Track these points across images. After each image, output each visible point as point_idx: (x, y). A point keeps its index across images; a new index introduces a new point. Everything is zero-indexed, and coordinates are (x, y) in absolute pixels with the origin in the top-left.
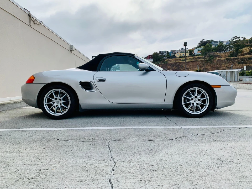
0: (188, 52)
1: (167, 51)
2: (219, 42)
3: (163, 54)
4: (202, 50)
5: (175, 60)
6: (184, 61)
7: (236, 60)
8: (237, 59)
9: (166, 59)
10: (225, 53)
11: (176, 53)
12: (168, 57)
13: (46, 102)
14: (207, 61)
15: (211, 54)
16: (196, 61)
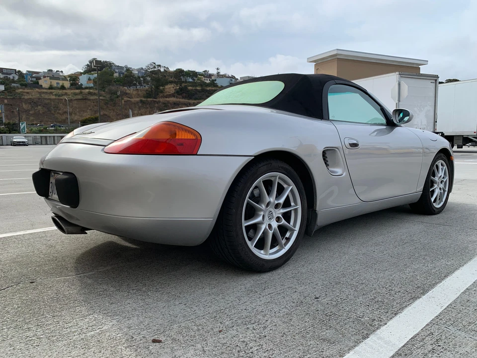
0: (68, 79)
1: (19, 71)
2: (125, 69)
3: (9, 76)
4: (95, 78)
5: (40, 93)
6: (59, 96)
7: (156, 105)
8: (157, 104)
9: (18, 88)
10: (138, 89)
11: (42, 77)
12: (22, 85)
14: (107, 101)
15: (113, 88)
16: (85, 99)
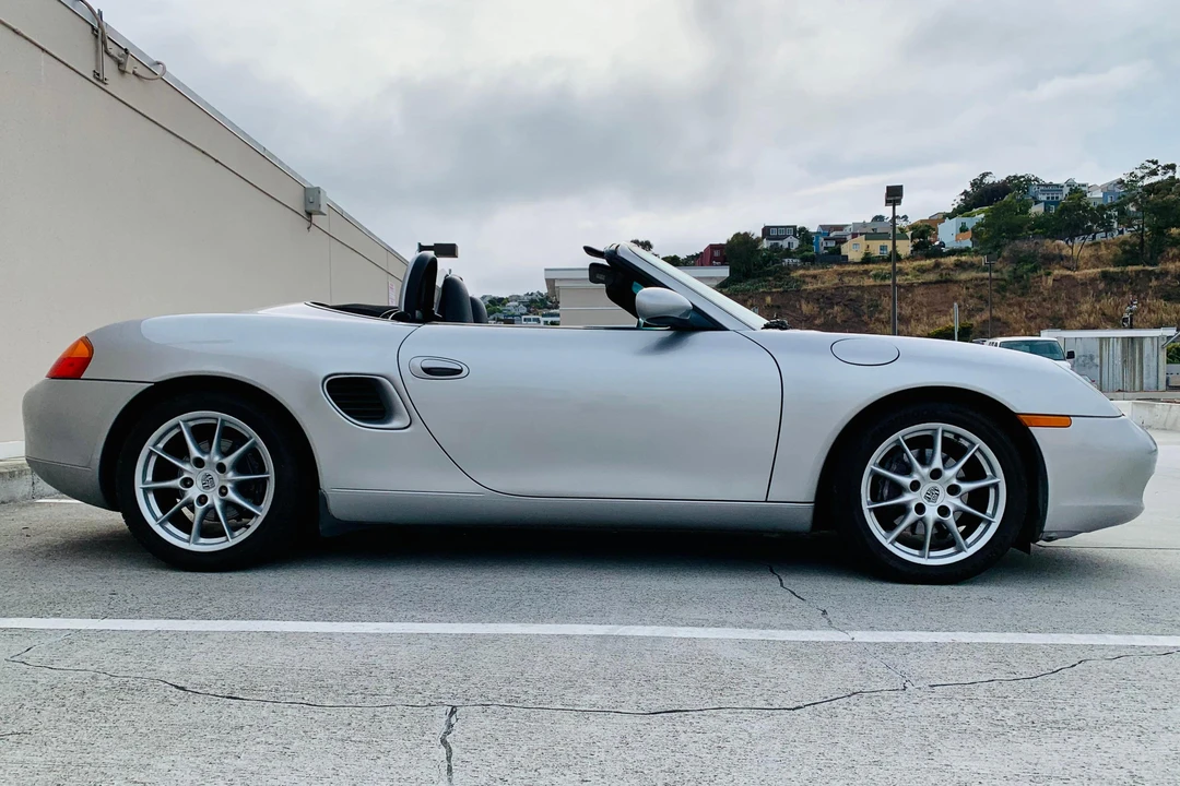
0: (909, 234)
1: (803, 229)
2: (1066, 190)
3: (780, 243)
4: (979, 225)
5: (841, 275)
6: (884, 278)
7: (1154, 283)
8: (1156, 279)
9: (796, 267)
10: (1099, 243)
11: (849, 237)
12: (804, 259)
13: (149, 478)
14: (1002, 283)
15: (1024, 246)
16: (946, 281)
